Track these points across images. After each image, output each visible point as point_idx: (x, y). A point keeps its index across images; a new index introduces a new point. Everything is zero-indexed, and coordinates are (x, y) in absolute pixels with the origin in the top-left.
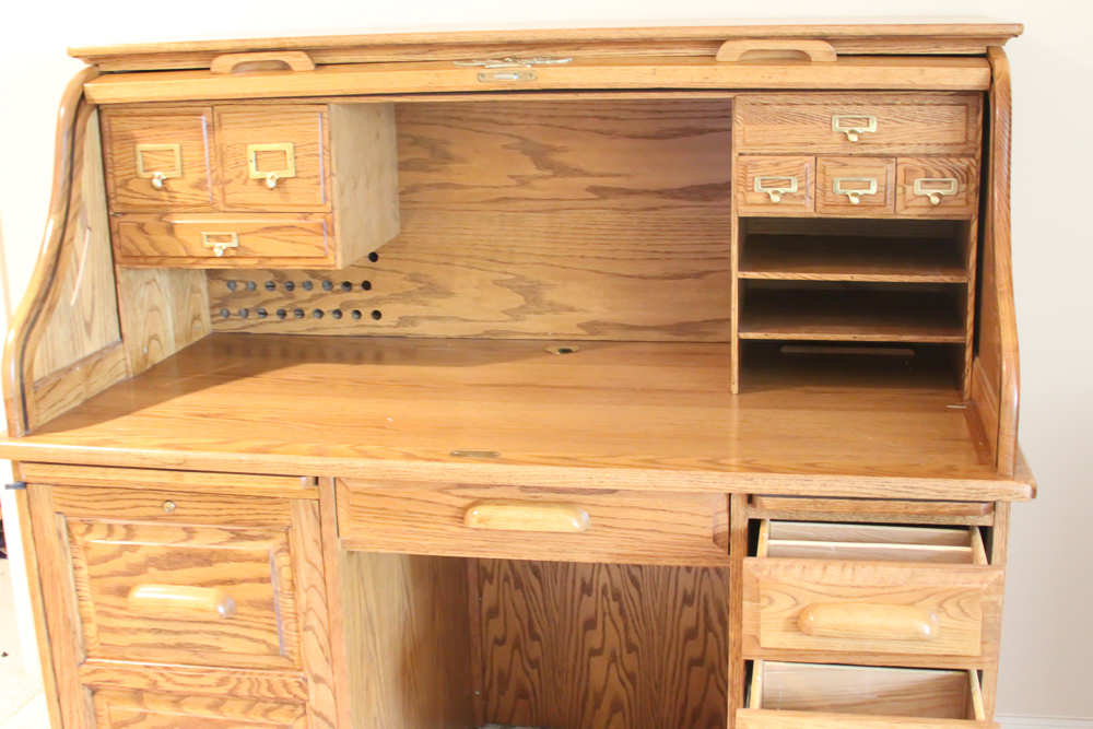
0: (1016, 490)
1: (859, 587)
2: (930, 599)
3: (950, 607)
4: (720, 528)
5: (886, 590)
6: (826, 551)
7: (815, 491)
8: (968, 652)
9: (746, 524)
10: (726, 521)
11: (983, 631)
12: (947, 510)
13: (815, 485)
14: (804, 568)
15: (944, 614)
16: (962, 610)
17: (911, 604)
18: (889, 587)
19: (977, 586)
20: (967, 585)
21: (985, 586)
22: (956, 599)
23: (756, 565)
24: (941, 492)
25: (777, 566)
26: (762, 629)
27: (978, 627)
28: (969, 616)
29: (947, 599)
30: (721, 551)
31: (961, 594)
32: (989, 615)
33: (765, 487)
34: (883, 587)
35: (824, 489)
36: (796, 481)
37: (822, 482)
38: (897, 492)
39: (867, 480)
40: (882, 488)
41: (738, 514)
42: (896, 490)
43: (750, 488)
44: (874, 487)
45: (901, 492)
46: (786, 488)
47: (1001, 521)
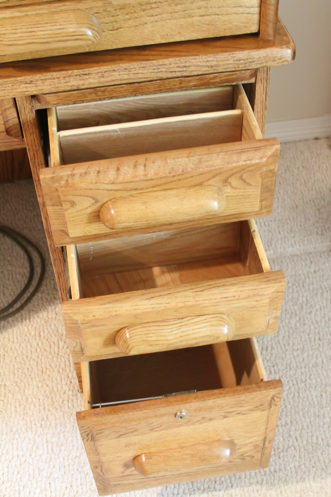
0: (279, 56)
1: (152, 179)
2: (217, 178)
3: (234, 181)
4: (10, 121)
5: (176, 178)
6: (112, 134)
7: (94, 83)
9: (33, 115)
10: (16, 115)
11: (262, 193)
12: (217, 80)
13: (94, 78)
14: (99, 172)
15: (229, 187)
16: (245, 181)
17: (200, 184)
19: (257, 161)
20: (248, 162)
21: (264, 160)
22: (239, 175)
23: (53, 178)
24: (212, 67)
25: (73, 175)
26: (68, 225)
27: (258, 191)
28: (251, 185)
29: (231, 176)
30: (16, 140)
31: (244, 169)
32: (267, 180)
33: (45, 87)
34: (174, 176)
35: (102, 80)
36: (75, 77)
37: (100, 75)
38: (171, 72)
39: (142, 66)
40: (157, 71)
41: (25, 109)
42: (170, 71)
43: (33, 90)
44: (150, 71)
45: (175, 72)
46: (67, 85)
47: (263, 78)
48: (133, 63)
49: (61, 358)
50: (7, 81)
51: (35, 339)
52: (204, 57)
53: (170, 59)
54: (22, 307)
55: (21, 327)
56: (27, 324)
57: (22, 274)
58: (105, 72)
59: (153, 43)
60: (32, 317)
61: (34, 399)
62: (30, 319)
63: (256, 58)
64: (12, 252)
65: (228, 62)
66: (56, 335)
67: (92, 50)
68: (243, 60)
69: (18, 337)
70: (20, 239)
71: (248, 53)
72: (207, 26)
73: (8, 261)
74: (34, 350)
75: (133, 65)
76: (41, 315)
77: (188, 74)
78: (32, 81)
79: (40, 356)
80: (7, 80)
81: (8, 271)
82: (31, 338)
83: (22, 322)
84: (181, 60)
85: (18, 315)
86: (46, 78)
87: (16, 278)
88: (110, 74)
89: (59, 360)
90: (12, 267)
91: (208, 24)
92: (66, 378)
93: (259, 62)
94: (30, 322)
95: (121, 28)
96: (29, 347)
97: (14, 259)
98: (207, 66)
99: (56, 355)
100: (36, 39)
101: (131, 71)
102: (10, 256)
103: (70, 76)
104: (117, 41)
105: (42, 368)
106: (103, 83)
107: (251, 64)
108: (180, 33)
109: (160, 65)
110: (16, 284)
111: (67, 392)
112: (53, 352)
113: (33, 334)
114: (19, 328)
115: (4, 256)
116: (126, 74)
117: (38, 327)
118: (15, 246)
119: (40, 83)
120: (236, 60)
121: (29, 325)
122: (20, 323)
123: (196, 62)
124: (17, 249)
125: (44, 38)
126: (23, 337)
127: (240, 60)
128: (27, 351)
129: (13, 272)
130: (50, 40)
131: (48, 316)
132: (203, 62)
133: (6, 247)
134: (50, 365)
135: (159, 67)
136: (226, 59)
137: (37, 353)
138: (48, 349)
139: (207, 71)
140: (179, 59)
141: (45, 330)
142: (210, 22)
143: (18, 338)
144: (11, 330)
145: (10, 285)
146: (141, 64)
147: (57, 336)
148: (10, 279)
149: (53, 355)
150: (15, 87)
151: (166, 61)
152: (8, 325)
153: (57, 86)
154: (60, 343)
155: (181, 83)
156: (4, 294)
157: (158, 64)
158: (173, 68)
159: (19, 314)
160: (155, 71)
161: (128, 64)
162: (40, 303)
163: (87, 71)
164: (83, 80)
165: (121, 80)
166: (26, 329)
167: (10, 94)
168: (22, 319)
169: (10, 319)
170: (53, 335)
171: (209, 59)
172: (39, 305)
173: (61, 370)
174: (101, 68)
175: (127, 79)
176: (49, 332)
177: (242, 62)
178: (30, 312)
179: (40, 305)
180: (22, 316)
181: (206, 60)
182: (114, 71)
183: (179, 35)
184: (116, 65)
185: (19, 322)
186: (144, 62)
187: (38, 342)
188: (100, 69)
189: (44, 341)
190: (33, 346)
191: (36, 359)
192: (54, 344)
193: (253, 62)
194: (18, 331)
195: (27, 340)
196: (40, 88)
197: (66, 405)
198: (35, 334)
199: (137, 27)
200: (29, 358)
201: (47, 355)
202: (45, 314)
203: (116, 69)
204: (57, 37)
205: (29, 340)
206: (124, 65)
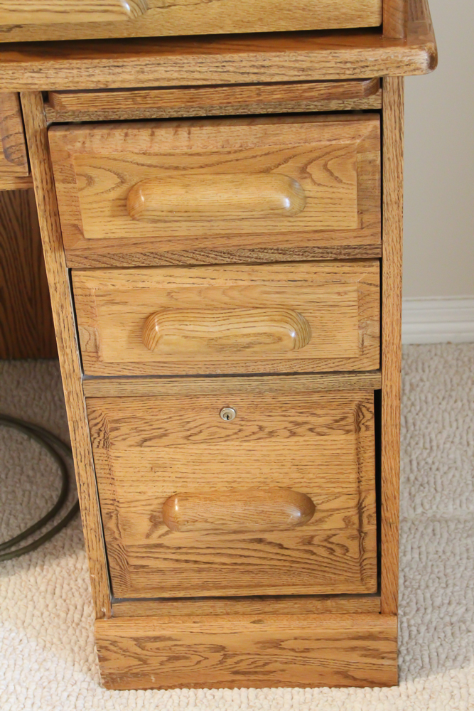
0: (406, 60)
1: (198, 154)
2: (290, 163)
3: (316, 171)
4: (12, 138)
5: (232, 156)
8: (344, 225)
11: (359, 198)
12: (314, 94)
13: (129, 72)
14: (127, 135)
15: (309, 181)
16: (332, 174)
17: (267, 171)
18: (235, 152)
19: (348, 142)
20: (334, 142)
21: (358, 141)
22: (321, 162)
25: (91, 136)
26: (83, 216)
27: (353, 193)
28: (341, 181)
29: (310, 162)
31: (328, 153)
32: (365, 177)
33: (60, 81)
34: (229, 153)
35: (141, 77)
36: (102, 69)
37: (138, 68)
38: (243, 73)
39: (200, 60)
40: (222, 70)
41: (33, 120)
42: (241, 71)
43: (43, 83)
44: (211, 70)
45: (248, 73)
46: (90, 79)
47: (392, 102)
48: (188, 56)
49: (81, 631)
50: (6, 66)
51: (44, 598)
52: (291, 55)
53: (242, 55)
54: (34, 547)
55: (24, 577)
56: (36, 574)
57: (47, 497)
58: (146, 65)
59: (221, 32)
60: (47, 563)
61: (18, 688)
62: (42, 566)
63: (371, 61)
64: (38, 464)
65: (328, 65)
66: (81, 596)
67: (133, 35)
68: (351, 62)
69: (16, 591)
70: (56, 446)
71: (359, 52)
72: (301, 11)
73: (28, 476)
74: (37, 613)
75: (187, 59)
76: (63, 562)
77: (268, 80)
78: (41, 69)
79: (46, 623)
80: (6, 64)
81: (24, 491)
82: (37, 594)
83: (29, 569)
84: (258, 56)
85: (24, 559)
86: (62, 66)
87: (35, 503)
88: (153, 69)
89: (78, 633)
90: (32, 487)
91: (304, 9)
92: (82, 662)
93: (376, 68)
94: (42, 571)
95: (175, 5)
96: (30, 608)
97: (38, 475)
98: (296, 68)
99: (74, 625)
100: (49, 5)
101: (183, 67)
102: (33, 469)
103: (95, 67)
104: (169, 24)
105: (45, 641)
106: (143, 82)
107: (363, 70)
108: (261, 19)
109: (226, 61)
110: (33, 512)
111: (78, 683)
112: (69, 620)
113: (42, 588)
114: (21, 578)
115: (22, 468)
116: (176, 71)
117: (54, 579)
118: (46, 455)
119: (51, 72)
120: (340, 62)
121: (39, 574)
122: (25, 570)
123: (280, 61)
124: (48, 460)
125: (60, 5)
126: (25, 592)
127: (346, 62)
128: (25, 615)
129: (33, 493)
130: (68, 8)
131: (75, 566)
132: (290, 61)
133: (29, 456)
134: (60, 639)
135: (224, 64)
136: (324, 59)
137: (43, 619)
138: (63, 615)
139: (296, 75)
140: (255, 54)
141: (65, 586)
142: (306, 5)
143: (14, 593)
144: (6, 579)
145: (22, 512)
146: (199, 58)
147: (83, 596)
148: (24, 504)
149: (69, 625)
150: (16, 75)
151: (236, 57)
152: (4, 570)
153: (76, 80)
154: (86, 608)
155: (259, 95)
156: (8, 524)
157: (224, 60)
158: (245, 67)
159: (27, 557)
160: (220, 70)
161: (179, 57)
162: (67, 543)
163: (120, 62)
164: (113, 74)
165: (169, 80)
166: (32, 580)
167: (9, 86)
168: (29, 565)
169: (9, 563)
170: (76, 594)
171: (299, 58)
172: (63, 548)
173: (76, 649)
174: (141, 59)
175: (177, 79)
176: (71, 589)
177: (349, 65)
178: (45, 556)
179: (67, 547)
180: (30, 560)
181: (294, 59)
182: (159, 64)
183: (259, 23)
184: (163, 57)
185: (22, 568)
186: (204, 56)
187: (48, 603)
188: (139, 61)
189: (59, 602)
190: (37, 607)
191: (37, 628)
192: (76, 608)
193: (367, 66)
194: (18, 582)
195: (29, 597)
196: (52, 81)
197: (73, 703)
198: (47, 590)
199: (197, 6)
200: (25, 625)
201: (58, 624)
202: (71, 561)
203: (162, 62)
204: (77, 5)
205: (33, 597)
206: (173, 58)
